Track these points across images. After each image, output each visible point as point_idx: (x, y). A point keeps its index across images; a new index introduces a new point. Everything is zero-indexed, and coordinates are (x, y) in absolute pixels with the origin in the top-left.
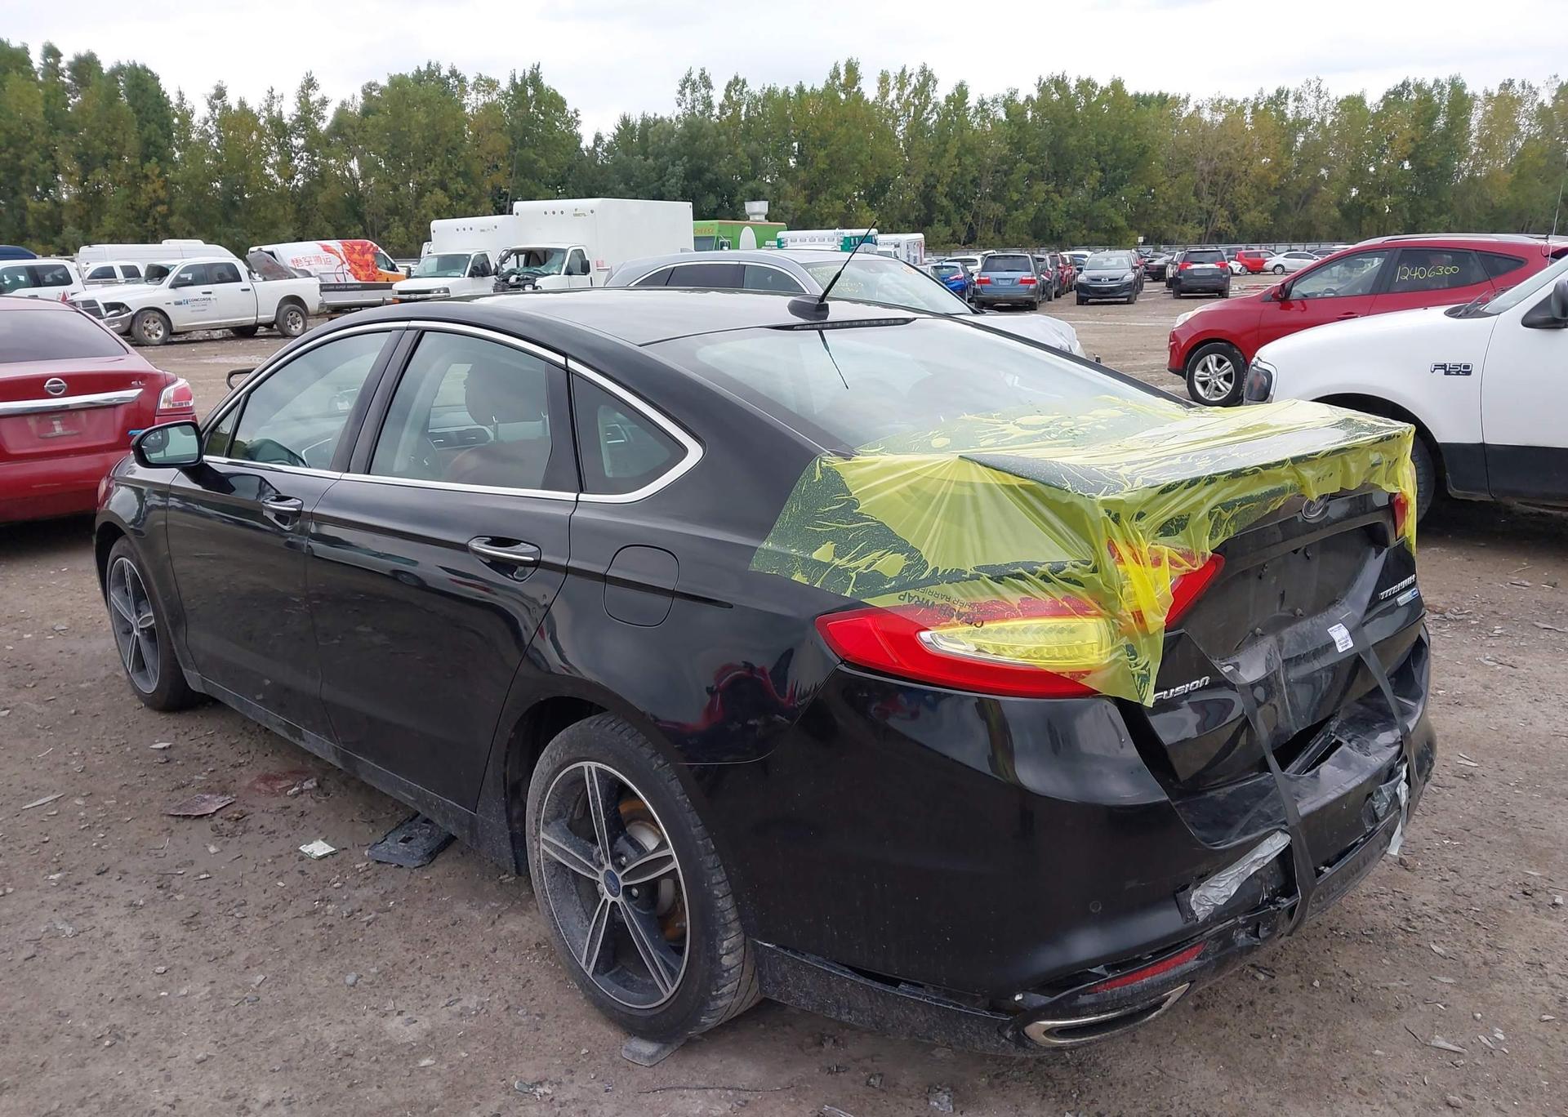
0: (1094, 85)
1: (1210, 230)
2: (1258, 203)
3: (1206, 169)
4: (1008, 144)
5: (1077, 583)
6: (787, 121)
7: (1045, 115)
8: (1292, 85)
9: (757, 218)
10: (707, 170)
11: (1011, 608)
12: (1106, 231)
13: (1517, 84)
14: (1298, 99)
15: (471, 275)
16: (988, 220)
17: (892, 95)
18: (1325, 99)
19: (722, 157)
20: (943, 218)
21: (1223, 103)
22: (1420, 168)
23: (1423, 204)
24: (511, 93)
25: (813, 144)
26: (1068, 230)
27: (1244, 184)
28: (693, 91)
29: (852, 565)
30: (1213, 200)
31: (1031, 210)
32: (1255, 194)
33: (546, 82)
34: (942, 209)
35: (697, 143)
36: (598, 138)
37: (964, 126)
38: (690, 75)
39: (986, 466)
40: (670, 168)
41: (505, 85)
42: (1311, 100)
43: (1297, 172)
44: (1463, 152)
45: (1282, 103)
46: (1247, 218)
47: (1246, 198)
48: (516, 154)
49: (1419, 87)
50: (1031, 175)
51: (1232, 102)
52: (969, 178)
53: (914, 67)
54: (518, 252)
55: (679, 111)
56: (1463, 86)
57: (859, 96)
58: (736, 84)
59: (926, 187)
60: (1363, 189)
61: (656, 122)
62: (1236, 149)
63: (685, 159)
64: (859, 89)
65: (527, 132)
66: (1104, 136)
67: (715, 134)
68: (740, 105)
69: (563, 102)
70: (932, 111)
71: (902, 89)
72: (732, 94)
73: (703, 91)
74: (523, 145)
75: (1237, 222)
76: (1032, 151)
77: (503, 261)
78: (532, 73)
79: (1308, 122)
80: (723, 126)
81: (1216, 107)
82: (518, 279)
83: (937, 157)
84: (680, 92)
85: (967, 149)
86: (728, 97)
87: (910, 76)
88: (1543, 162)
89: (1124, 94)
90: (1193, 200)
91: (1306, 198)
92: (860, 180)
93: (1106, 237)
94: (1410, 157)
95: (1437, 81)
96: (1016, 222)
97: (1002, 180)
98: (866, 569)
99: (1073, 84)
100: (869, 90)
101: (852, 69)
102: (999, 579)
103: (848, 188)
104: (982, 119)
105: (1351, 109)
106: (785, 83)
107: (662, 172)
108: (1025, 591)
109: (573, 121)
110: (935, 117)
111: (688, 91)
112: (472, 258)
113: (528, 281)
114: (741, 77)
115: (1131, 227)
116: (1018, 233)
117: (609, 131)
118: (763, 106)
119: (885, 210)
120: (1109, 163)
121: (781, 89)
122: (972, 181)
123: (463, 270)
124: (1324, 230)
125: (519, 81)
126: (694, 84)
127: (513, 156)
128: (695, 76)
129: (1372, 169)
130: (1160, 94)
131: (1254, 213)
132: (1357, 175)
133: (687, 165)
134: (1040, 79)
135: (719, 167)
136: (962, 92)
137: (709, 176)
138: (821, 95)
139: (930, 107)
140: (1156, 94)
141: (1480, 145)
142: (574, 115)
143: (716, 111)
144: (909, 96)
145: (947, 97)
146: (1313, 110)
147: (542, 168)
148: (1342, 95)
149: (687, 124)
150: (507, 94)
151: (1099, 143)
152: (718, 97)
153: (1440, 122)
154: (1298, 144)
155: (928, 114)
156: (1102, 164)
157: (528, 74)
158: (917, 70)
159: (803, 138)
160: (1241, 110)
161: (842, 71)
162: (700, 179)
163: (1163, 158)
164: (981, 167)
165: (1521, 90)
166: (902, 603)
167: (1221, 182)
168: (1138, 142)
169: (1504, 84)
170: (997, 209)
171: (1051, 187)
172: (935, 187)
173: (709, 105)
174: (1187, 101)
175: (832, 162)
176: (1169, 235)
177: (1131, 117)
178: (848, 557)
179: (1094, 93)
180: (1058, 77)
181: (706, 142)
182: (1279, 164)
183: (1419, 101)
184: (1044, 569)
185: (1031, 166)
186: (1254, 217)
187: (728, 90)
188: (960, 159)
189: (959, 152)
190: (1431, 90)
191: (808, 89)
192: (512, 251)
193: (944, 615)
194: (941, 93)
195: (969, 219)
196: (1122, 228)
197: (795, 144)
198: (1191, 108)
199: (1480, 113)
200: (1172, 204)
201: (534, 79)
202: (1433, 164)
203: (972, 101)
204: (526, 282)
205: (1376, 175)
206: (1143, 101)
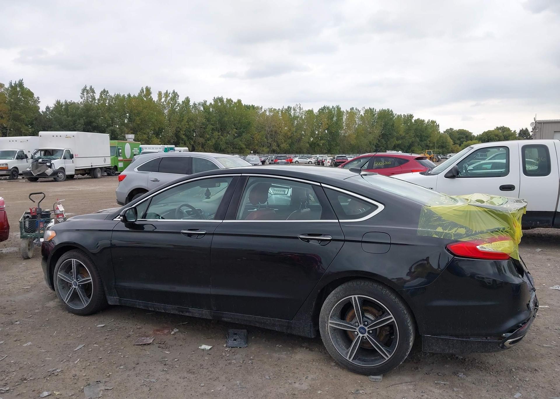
0: (232, 101)
1: (271, 149)
2: (285, 141)
3: (269, 130)
4: (205, 118)
5: (507, 232)
6: (124, 106)
7: (216, 110)
8: (292, 105)
9: (130, 140)
10: (93, 122)
11: (497, 239)
12: (238, 148)
13: (354, 109)
14: (294, 110)
15: (17, 158)
16: (199, 144)
17: (163, 100)
18: (302, 110)
19: (99, 117)
20: (183, 142)
21: (272, 110)
22: (330, 133)
23: (332, 143)
24: (10, 89)
25: (135, 114)
26: (226, 148)
27: (280, 135)
28: (87, 93)
29: (450, 232)
30: (272, 140)
31: (214, 141)
32: (284, 138)
33: (25, 86)
34: (182, 139)
35: (90, 112)
36: (48, 108)
37: (189, 111)
38: (86, 87)
39: (478, 207)
40: (78, 121)
41: (7, 86)
42: (298, 110)
43: (296, 132)
44: (341, 128)
45: (290, 111)
46: (282, 146)
47: (281, 140)
48: (12, 112)
49: (328, 108)
50: (213, 129)
51: (275, 109)
52: (192, 129)
53: (170, 91)
54: (41, 150)
55: (82, 100)
56: (340, 108)
57: (151, 99)
58: (104, 92)
59: (177, 131)
60: (315, 138)
61: (72, 104)
62: (277, 124)
63: (84, 118)
64: (151, 97)
65: (16, 104)
66: (236, 118)
67: (96, 109)
68: (106, 100)
69: (33, 94)
70: (178, 106)
71: (166, 98)
72: (103, 96)
73: (91, 94)
74: (15, 109)
75: (279, 147)
76: (212, 122)
77: (35, 154)
78: (19, 82)
79: (298, 117)
80: (99, 107)
81: (271, 110)
82: (43, 161)
83: (181, 121)
84: (82, 94)
85: (190, 120)
86: (101, 96)
87: (169, 93)
88: (363, 132)
89: (242, 104)
90: (265, 140)
91: (299, 140)
92: (153, 128)
93: (238, 151)
94: (327, 129)
95: (333, 107)
96: (209, 145)
97: (203, 130)
98: (455, 232)
99: (225, 100)
100: (155, 98)
101: (148, 90)
102: (492, 232)
103: (148, 130)
104: (195, 109)
105: (310, 114)
106: (124, 93)
107: (75, 122)
108: (499, 235)
109: (37, 101)
110: (179, 108)
111: (85, 93)
112: (17, 152)
113: (48, 161)
114: (106, 90)
115: (247, 148)
116: (210, 149)
117: (52, 106)
118: (115, 101)
119: (162, 139)
120: (239, 127)
121: (122, 95)
122: (193, 130)
123: (14, 157)
124: (305, 150)
125: (13, 85)
126: (87, 91)
127: (10, 113)
128: (88, 88)
129: (317, 132)
130: (252, 105)
131: (284, 145)
132: (313, 134)
133: (85, 120)
134: (214, 98)
135: (98, 121)
136: (188, 100)
137: (94, 124)
138: (137, 98)
139: (177, 105)
140: (251, 105)
141: (346, 126)
142: (37, 99)
143: (97, 101)
144: (169, 100)
145: (182, 101)
146: (299, 113)
147: (23, 118)
148: (307, 109)
149: (85, 105)
150: (7, 89)
151: (235, 120)
152: (97, 96)
153: (335, 119)
154: (295, 124)
155: (176, 107)
156: (236, 127)
157: (17, 82)
158: (172, 92)
159: (130, 112)
160: (278, 112)
161: (144, 90)
162: (91, 125)
163: (255, 126)
164: (196, 126)
165: (356, 111)
166: (470, 240)
167: (274, 134)
168: (247, 120)
169: (351, 109)
170: (201, 140)
171: (220, 134)
172: (179, 131)
173: (94, 99)
174: (262, 108)
175: (142, 121)
176: (259, 151)
177: (244, 112)
178: (448, 230)
179: (232, 104)
180: (220, 98)
181: (93, 112)
182: (290, 129)
183: (329, 112)
184: (502, 229)
185: (213, 126)
186: (284, 146)
187: (101, 94)
188: (188, 123)
189: (188, 121)
190: (331, 109)
191: (132, 96)
192: (39, 150)
193: (482, 242)
194: (181, 100)
195: (192, 143)
196: (243, 148)
197: (128, 115)
198: (263, 110)
199: (345, 117)
200: (259, 141)
201: (21, 84)
202: (334, 131)
203: (191, 103)
204: (47, 161)
205: (318, 134)
206: (248, 107)
